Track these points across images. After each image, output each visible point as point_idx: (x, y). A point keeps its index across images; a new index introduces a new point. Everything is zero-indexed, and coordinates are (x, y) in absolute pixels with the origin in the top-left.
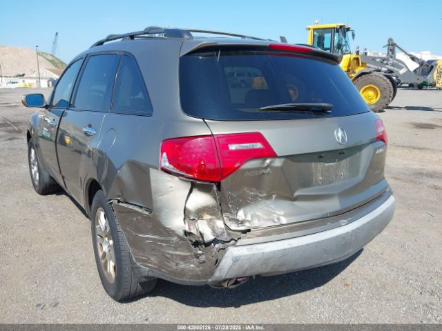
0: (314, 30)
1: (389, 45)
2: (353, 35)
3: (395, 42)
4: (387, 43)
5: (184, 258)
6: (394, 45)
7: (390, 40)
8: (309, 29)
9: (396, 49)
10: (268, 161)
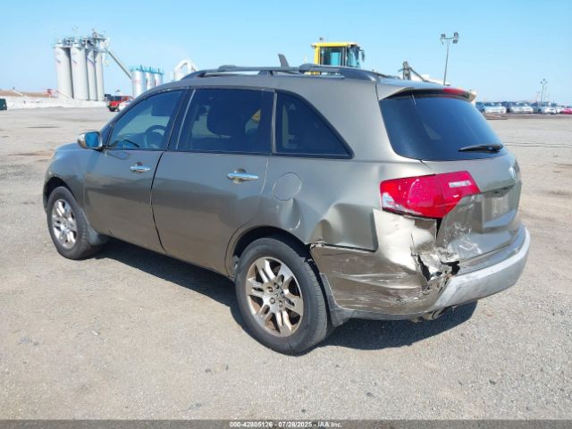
0: (321, 47)
1: (404, 69)
2: (363, 56)
3: (410, 65)
4: (402, 67)
5: (409, 292)
6: (409, 69)
7: (405, 63)
8: (315, 47)
9: (412, 73)
10: (473, 197)
